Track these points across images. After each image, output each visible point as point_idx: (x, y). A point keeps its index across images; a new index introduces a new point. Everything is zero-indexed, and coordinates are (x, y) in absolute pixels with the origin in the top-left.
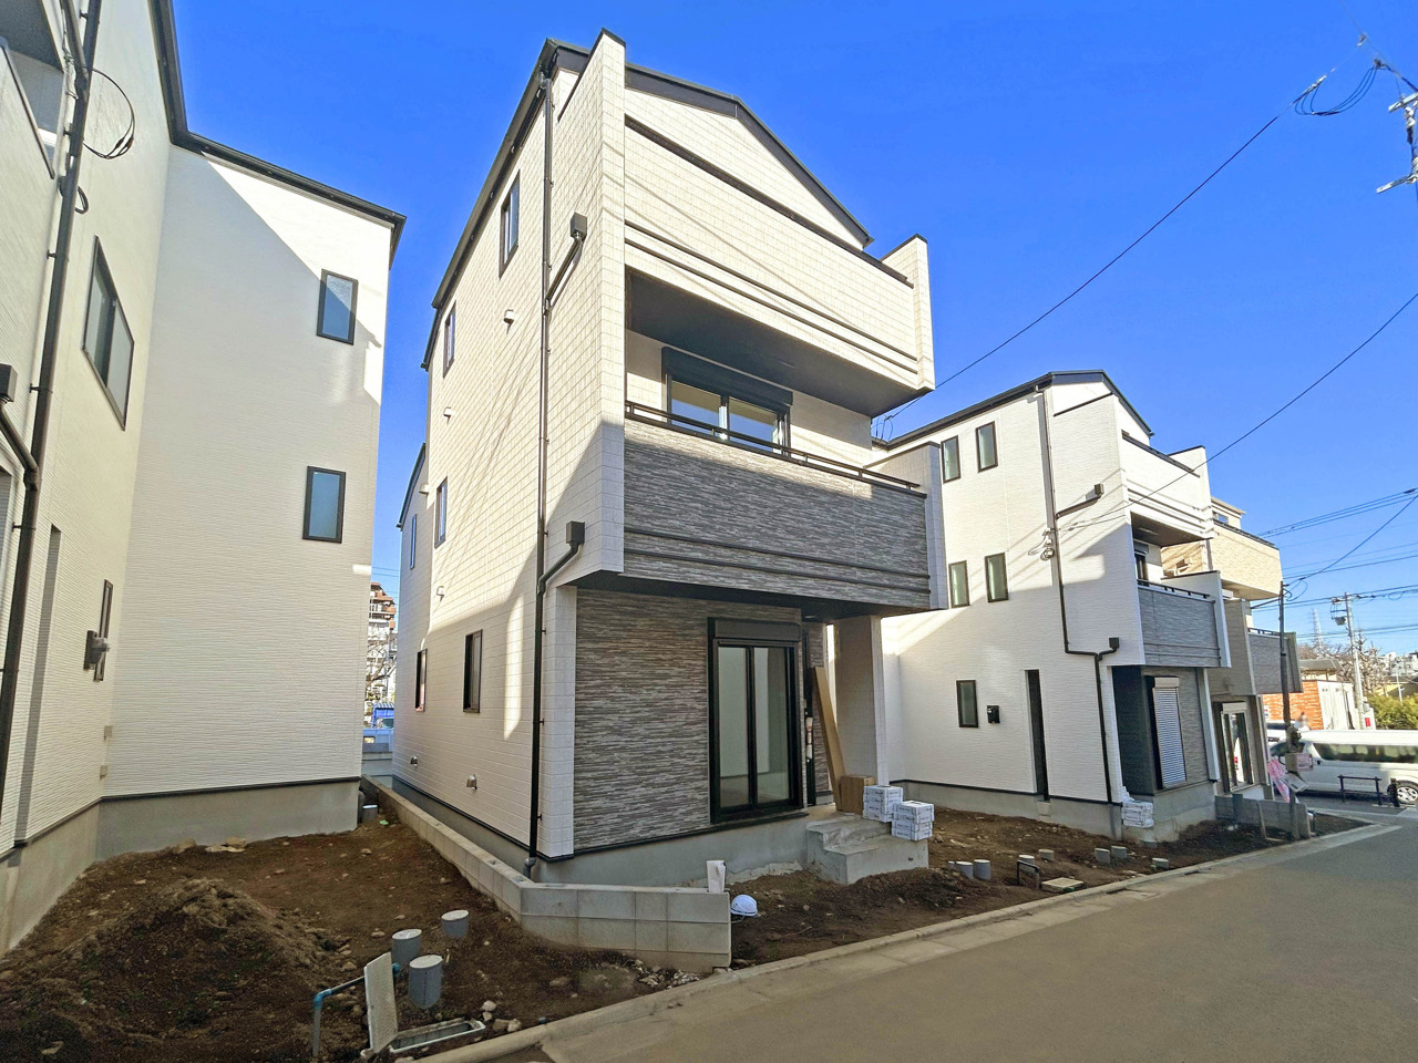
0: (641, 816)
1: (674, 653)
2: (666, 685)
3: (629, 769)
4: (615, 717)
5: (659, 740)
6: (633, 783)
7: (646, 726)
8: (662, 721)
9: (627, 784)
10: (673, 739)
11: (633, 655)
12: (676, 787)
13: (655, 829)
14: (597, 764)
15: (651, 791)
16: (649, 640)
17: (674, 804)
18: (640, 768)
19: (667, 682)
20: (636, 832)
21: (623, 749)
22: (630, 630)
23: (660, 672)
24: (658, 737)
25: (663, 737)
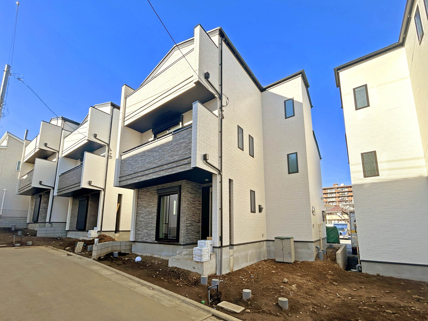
0: (145, 236)
1: (153, 199)
2: (151, 207)
3: (144, 226)
4: (142, 215)
5: (149, 220)
6: (144, 229)
7: (147, 216)
8: (150, 215)
9: (143, 229)
10: (152, 220)
11: (146, 201)
12: (151, 231)
13: (147, 240)
14: (139, 224)
15: (147, 231)
16: (149, 197)
17: (151, 235)
18: (146, 226)
19: (151, 206)
20: (144, 240)
21: (143, 221)
22: (146, 196)
23: (150, 204)
24: (149, 219)
25: (150, 219)
